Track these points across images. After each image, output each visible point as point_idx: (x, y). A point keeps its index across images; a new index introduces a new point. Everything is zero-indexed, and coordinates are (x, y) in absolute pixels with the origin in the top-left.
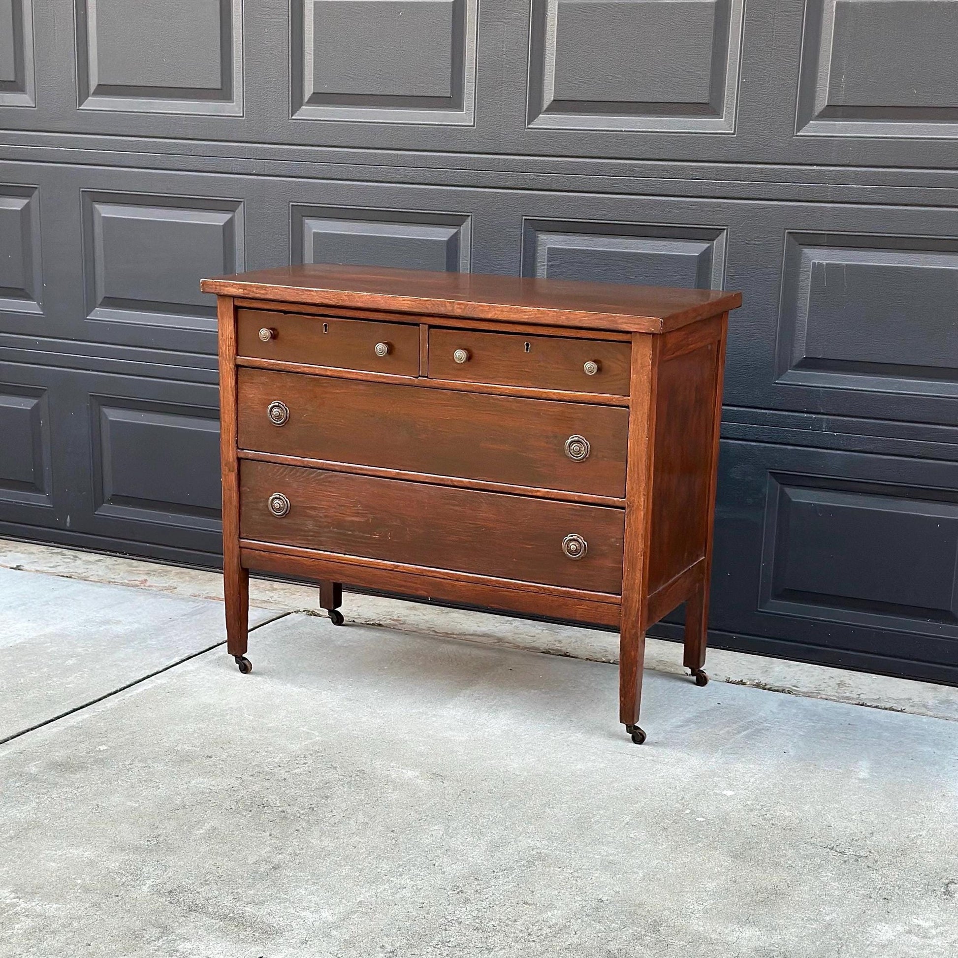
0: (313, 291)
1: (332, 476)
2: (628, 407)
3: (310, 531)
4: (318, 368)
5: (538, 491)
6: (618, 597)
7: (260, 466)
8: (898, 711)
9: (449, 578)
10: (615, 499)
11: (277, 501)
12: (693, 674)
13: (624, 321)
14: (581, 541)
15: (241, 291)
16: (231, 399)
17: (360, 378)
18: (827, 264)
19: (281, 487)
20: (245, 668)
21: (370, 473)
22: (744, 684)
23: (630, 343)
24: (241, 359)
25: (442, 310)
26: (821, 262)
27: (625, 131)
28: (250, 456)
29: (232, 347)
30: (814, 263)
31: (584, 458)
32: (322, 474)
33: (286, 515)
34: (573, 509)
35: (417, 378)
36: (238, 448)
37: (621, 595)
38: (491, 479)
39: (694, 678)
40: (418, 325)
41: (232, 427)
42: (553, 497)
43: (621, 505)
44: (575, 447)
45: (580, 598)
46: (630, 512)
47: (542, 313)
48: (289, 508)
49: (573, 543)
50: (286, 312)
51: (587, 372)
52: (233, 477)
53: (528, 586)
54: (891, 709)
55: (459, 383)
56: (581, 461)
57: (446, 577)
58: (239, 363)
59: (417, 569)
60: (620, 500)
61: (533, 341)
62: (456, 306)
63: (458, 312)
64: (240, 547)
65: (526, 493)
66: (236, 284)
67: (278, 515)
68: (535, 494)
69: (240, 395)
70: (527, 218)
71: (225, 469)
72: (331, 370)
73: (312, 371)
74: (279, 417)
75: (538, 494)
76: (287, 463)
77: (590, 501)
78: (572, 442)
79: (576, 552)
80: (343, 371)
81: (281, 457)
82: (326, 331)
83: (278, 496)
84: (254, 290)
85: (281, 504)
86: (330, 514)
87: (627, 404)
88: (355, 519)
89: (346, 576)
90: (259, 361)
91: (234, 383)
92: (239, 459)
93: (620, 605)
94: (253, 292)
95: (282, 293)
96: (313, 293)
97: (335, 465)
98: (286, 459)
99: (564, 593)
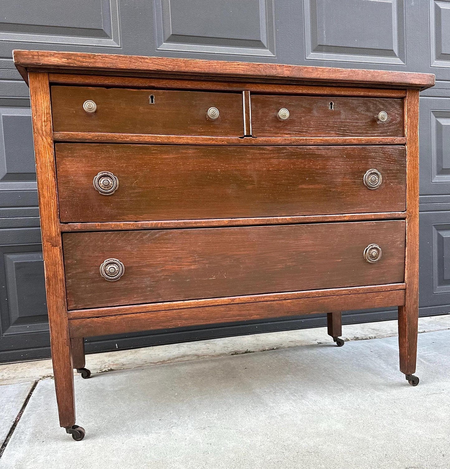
0: (147, 58)
2: (405, 145)
3: (147, 287)
4: (147, 137)
6: (402, 284)
7: (86, 237)
9: (278, 299)
10: (400, 213)
11: (111, 266)
15: (64, 60)
16: (51, 174)
17: (191, 142)
21: (204, 225)
24: (59, 135)
28: (75, 229)
29: (49, 123)
31: (378, 186)
34: (371, 225)
35: (243, 138)
36: (61, 223)
38: (308, 213)
40: (241, 92)
41: (54, 202)
42: (356, 218)
43: (404, 216)
44: (373, 177)
46: (409, 220)
48: (124, 270)
49: (373, 251)
50: (108, 87)
51: (380, 120)
52: (57, 251)
53: (341, 291)
56: (377, 188)
57: (276, 299)
58: (58, 137)
59: (251, 298)
60: (403, 213)
62: (285, 69)
63: (286, 74)
64: (69, 319)
65: (336, 220)
66: (59, 54)
67: (113, 279)
68: (343, 219)
69: (61, 170)
71: (46, 245)
72: (161, 138)
74: (107, 186)
75: (346, 219)
76: (120, 229)
77: (383, 217)
78: (369, 175)
79: (376, 257)
80: (173, 138)
81: (113, 225)
82: (152, 102)
83: (112, 261)
84: (81, 59)
85: (116, 268)
86: (168, 267)
87: (404, 142)
88: (192, 267)
89: (186, 319)
90: (81, 135)
91: (52, 159)
92: (62, 233)
93: (405, 289)
94: (79, 61)
95: (114, 61)
96: (147, 60)
97: (169, 224)
98: (117, 226)
99: (367, 289)
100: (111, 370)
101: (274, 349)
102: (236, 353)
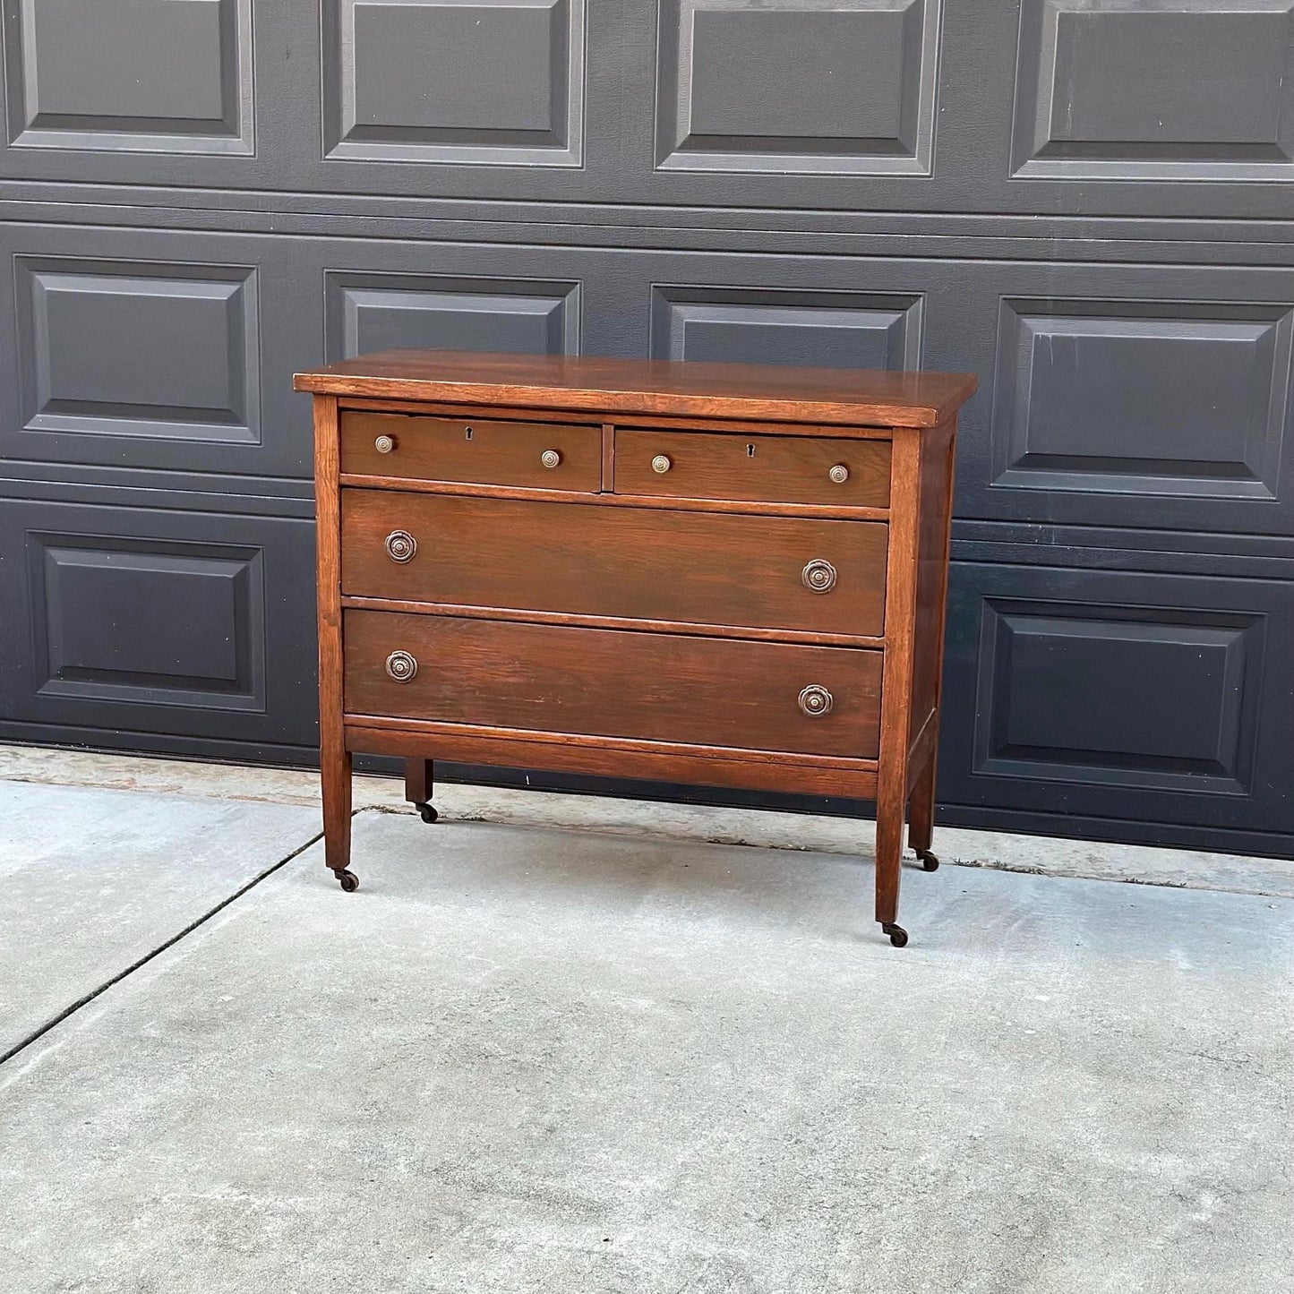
0: (456, 386)
1: (477, 626)
2: (887, 522)
3: (445, 698)
4: (458, 487)
5: (766, 633)
6: (873, 762)
7: (371, 618)
8: (1178, 887)
10: (871, 638)
11: (400, 662)
12: (919, 857)
13: (886, 414)
14: (824, 693)
15: (353, 388)
16: (334, 530)
17: (519, 496)
18: (1053, 337)
19: (404, 642)
20: (349, 884)
21: (532, 619)
22: (979, 866)
23: (891, 441)
24: (346, 478)
25: (640, 407)
26: (1045, 334)
27: (787, 174)
28: (359, 605)
29: (334, 462)
30: (1037, 337)
31: (828, 588)
32: (464, 622)
33: (412, 680)
34: (813, 653)
35: (599, 493)
36: (342, 595)
37: (877, 759)
38: (704, 620)
39: (921, 863)
40: (599, 426)
41: (335, 567)
43: (880, 646)
44: (817, 575)
45: (824, 767)
46: (890, 653)
47: (776, 406)
48: (416, 670)
49: (813, 697)
50: (411, 414)
51: (834, 480)
52: (335, 632)
53: (754, 754)
54: (1167, 885)
55: (656, 500)
56: (825, 592)
57: (640, 749)
58: (344, 481)
59: (598, 741)
60: (877, 639)
61: (759, 442)
62: (658, 400)
63: (661, 408)
64: (345, 725)
65: (750, 636)
66: (346, 379)
67: (402, 680)
68: (762, 637)
69: (345, 524)
70: (657, 284)
71: (323, 622)
72: (478, 488)
73: (450, 489)
74: (402, 552)
75: (767, 636)
76: (414, 611)
77: (836, 642)
78: (812, 569)
79: (818, 708)
80: (495, 489)
81: (406, 604)
82: (469, 437)
83: (401, 655)
84: (372, 386)
85: (405, 665)
86: (475, 675)
87: (885, 518)
88: (511, 680)
89: (497, 754)
90: (372, 479)
91: (336, 510)
92: (343, 609)
93: (877, 772)
94: (369, 389)
95: (412, 389)
96: (455, 389)
97: (481, 611)
98: (413, 606)
99: (802, 760)
100: (482, 820)
101: (800, 850)
102: (716, 841)
